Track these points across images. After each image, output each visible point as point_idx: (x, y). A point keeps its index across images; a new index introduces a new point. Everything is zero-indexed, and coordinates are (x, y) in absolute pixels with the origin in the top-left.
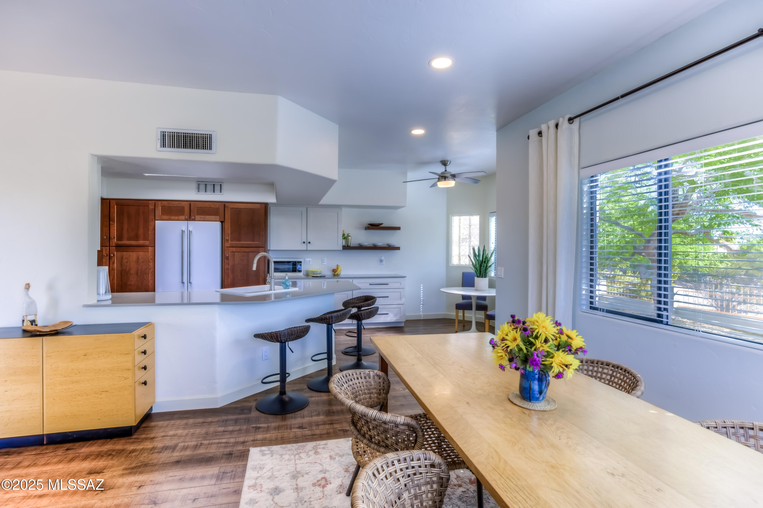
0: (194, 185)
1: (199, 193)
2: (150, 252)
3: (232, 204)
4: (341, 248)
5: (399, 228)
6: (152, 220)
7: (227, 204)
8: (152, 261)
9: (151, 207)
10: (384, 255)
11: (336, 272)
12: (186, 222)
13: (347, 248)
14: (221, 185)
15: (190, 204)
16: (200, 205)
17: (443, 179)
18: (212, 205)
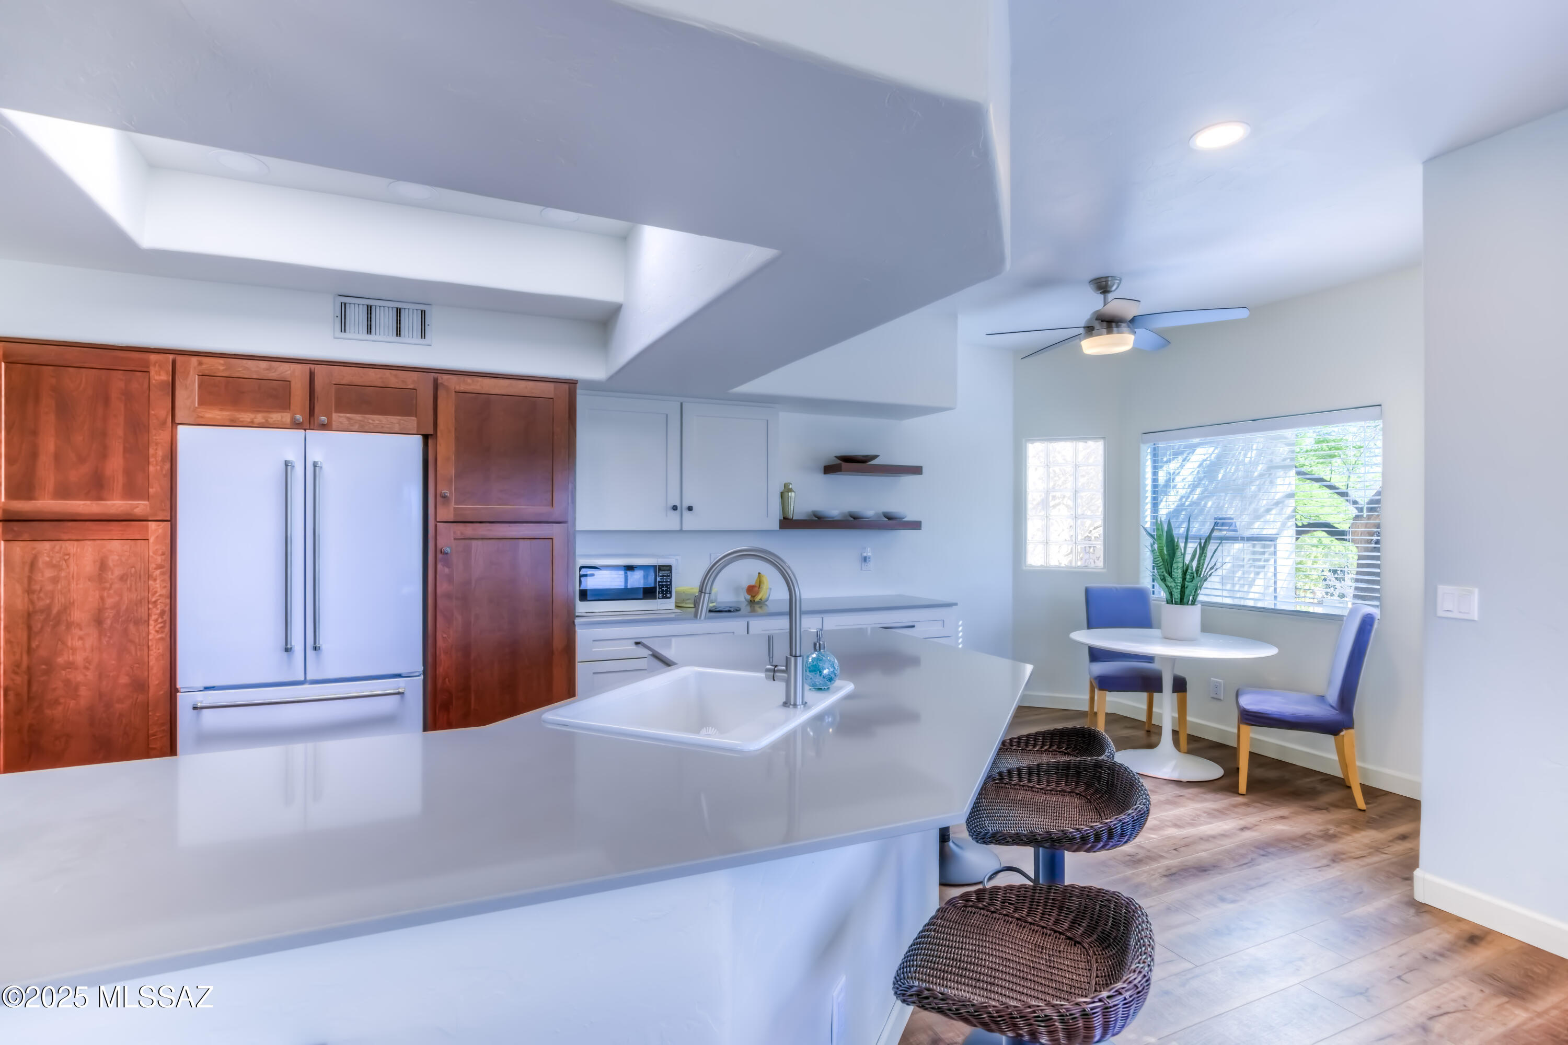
0: (330, 308)
1: (343, 335)
2: (152, 540)
3: (462, 378)
4: (776, 526)
5: (916, 470)
6: (164, 423)
7: (446, 377)
8: (163, 574)
9: (160, 376)
10: (870, 543)
11: (758, 593)
12: (298, 435)
13: (787, 523)
14: (423, 313)
15: (312, 375)
16: (348, 376)
17: (1105, 330)
18: (392, 379)
